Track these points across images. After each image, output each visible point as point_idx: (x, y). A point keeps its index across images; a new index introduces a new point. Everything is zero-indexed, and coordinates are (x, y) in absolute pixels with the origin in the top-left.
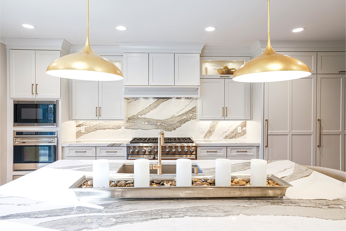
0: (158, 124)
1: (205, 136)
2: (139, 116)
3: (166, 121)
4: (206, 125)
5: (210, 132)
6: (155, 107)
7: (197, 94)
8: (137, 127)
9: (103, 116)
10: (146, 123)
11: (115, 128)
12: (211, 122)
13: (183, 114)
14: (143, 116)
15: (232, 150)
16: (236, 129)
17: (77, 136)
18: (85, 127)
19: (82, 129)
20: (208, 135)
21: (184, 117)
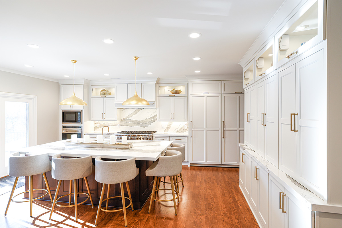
0: (138, 123)
1: (165, 131)
2: (127, 119)
3: (142, 121)
4: (165, 124)
5: (168, 128)
6: (136, 113)
7: (154, 106)
8: (126, 125)
9: (106, 119)
10: (131, 123)
11: (114, 125)
12: (168, 122)
13: (152, 117)
14: (129, 119)
15: (173, 139)
16: (183, 127)
17: (95, 129)
18: (99, 124)
19: (97, 125)
20: (167, 130)
21: (153, 119)
